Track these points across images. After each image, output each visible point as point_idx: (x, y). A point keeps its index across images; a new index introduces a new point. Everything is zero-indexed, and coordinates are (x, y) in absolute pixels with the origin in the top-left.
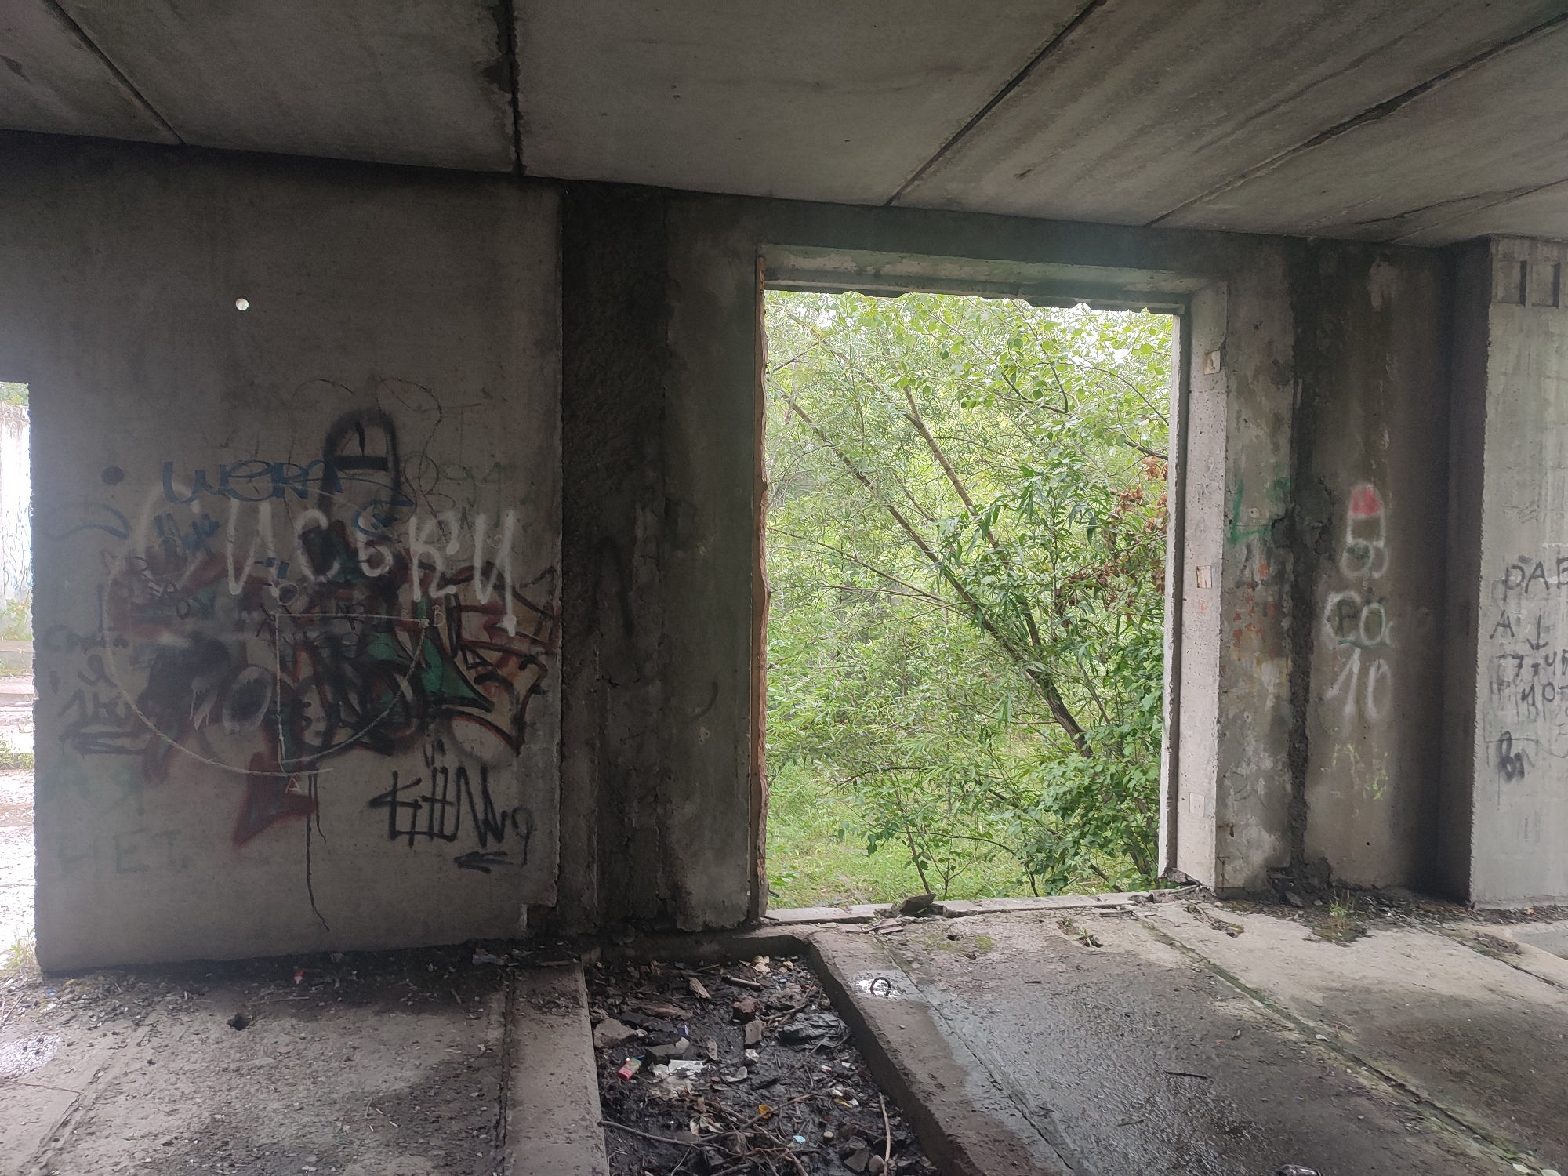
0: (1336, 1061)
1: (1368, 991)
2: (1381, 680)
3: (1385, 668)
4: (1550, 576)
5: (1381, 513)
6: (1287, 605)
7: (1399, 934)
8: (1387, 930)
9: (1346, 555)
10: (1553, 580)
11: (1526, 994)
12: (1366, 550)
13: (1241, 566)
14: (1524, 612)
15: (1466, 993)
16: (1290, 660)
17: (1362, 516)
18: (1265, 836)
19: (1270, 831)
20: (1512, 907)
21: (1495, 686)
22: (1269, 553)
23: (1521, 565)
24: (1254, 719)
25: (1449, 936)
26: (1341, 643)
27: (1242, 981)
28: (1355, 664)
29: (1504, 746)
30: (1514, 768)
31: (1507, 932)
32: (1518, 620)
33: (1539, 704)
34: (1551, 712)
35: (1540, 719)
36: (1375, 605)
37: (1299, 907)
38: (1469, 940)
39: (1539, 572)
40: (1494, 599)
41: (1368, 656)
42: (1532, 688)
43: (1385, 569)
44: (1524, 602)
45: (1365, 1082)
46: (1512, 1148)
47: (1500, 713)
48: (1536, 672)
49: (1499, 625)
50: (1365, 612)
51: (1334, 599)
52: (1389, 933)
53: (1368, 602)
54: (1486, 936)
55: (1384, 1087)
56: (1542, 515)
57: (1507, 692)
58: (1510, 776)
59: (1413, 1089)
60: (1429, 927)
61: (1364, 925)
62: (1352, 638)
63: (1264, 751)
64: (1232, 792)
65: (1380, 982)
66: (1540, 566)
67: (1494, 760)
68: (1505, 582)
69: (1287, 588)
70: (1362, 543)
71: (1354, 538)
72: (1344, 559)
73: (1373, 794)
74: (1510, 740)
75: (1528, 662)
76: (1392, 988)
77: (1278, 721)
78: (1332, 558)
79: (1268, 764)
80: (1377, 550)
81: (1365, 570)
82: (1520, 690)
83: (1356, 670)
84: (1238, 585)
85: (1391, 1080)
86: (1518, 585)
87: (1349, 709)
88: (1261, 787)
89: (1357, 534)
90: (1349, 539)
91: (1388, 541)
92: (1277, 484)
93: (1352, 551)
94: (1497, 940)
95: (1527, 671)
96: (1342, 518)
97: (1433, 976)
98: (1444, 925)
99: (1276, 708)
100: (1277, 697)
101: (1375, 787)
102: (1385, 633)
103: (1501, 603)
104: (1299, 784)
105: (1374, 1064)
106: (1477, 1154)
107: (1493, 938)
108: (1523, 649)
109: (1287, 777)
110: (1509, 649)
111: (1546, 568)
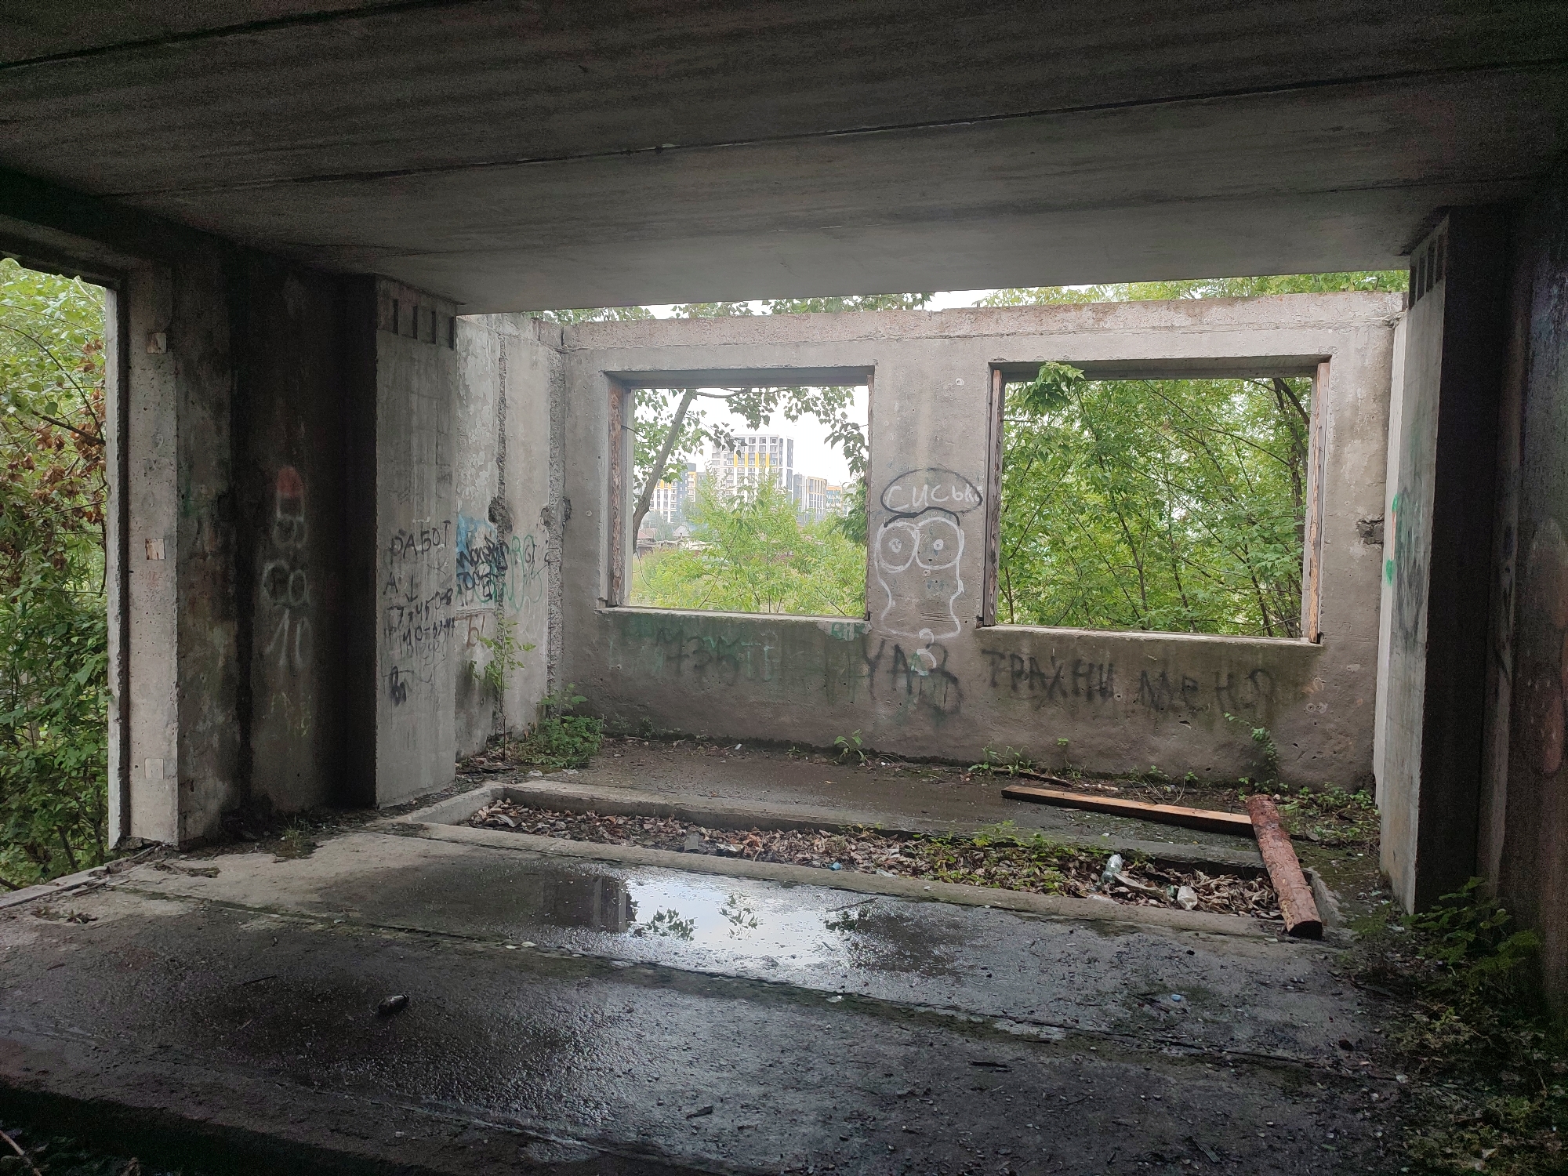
0: (361, 931)
1: (347, 881)
2: (303, 635)
3: (307, 624)
4: (418, 545)
5: (301, 493)
6: (232, 573)
7: (341, 839)
8: (330, 839)
9: (276, 528)
10: (419, 548)
11: (446, 853)
12: (292, 523)
13: (193, 539)
14: (403, 573)
15: (410, 863)
16: (236, 623)
17: (287, 495)
18: (220, 784)
19: (223, 779)
20: (404, 801)
21: (387, 632)
22: (216, 526)
23: (400, 536)
24: (208, 680)
25: (375, 831)
26: (275, 605)
27: (248, 905)
28: (286, 623)
29: (394, 679)
30: (400, 694)
31: (409, 818)
32: (400, 579)
33: (413, 643)
34: (420, 648)
35: (414, 655)
36: (299, 571)
37: (254, 841)
38: (389, 830)
39: (411, 542)
40: (385, 564)
41: (296, 614)
42: (409, 631)
43: (305, 539)
44: (403, 565)
45: (388, 937)
46: (498, 939)
47: (391, 653)
48: (411, 619)
49: (388, 584)
50: (292, 578)
51: (269, 567)
52: (333, 840)
53: (293, 569)
54: (399, 824)
55: (402, 934)
56: (412, 497)
57: (395, 635)
58: (397, 703)
59: (421, 929)
60: (357, 829)
61: (312, 839)
62: (282, 600)
63: (217, 707)
64: (192, 750)
65: (351, 874)
66: (411, 537)
67: (388, 691)
68: (392, 549)
69: (232, 558)
70: (289, 518)
71: (282, 513)
72: (275, 532)
73: (300, 732)
74: (397, 673)
75: (406, 611)
76: (362, 874)
77: (228, 679)
78: (266, 531)
79: (220, 719)
80: (299, 524)
81: (291, 542)
82: (402, 634)
83: (286, 627)
84: (192, 556)
85: (404, 929)
86: (399, 552)
87: (282, 661)
88: (215, 740)
89: (284, 511)
90: (279, 514)
91: (306, 518)
92: (221, 463)
93: (280, 524)
94: (408, 825)
95: (405, 618)
96: (272, 497)
97: (382, 859)
98: (367, 825)
99: (226, 667)
100: (227, 658)
101: (303, 726)
102: (307, 596)
103: (389, 567)
104: (246, 733)
105: (387, 924)
106: (482, 949)
107: (403, 825)
108: (403, 601)
109: (236, 728)
110: (395, 602)
111: (415, 538)
